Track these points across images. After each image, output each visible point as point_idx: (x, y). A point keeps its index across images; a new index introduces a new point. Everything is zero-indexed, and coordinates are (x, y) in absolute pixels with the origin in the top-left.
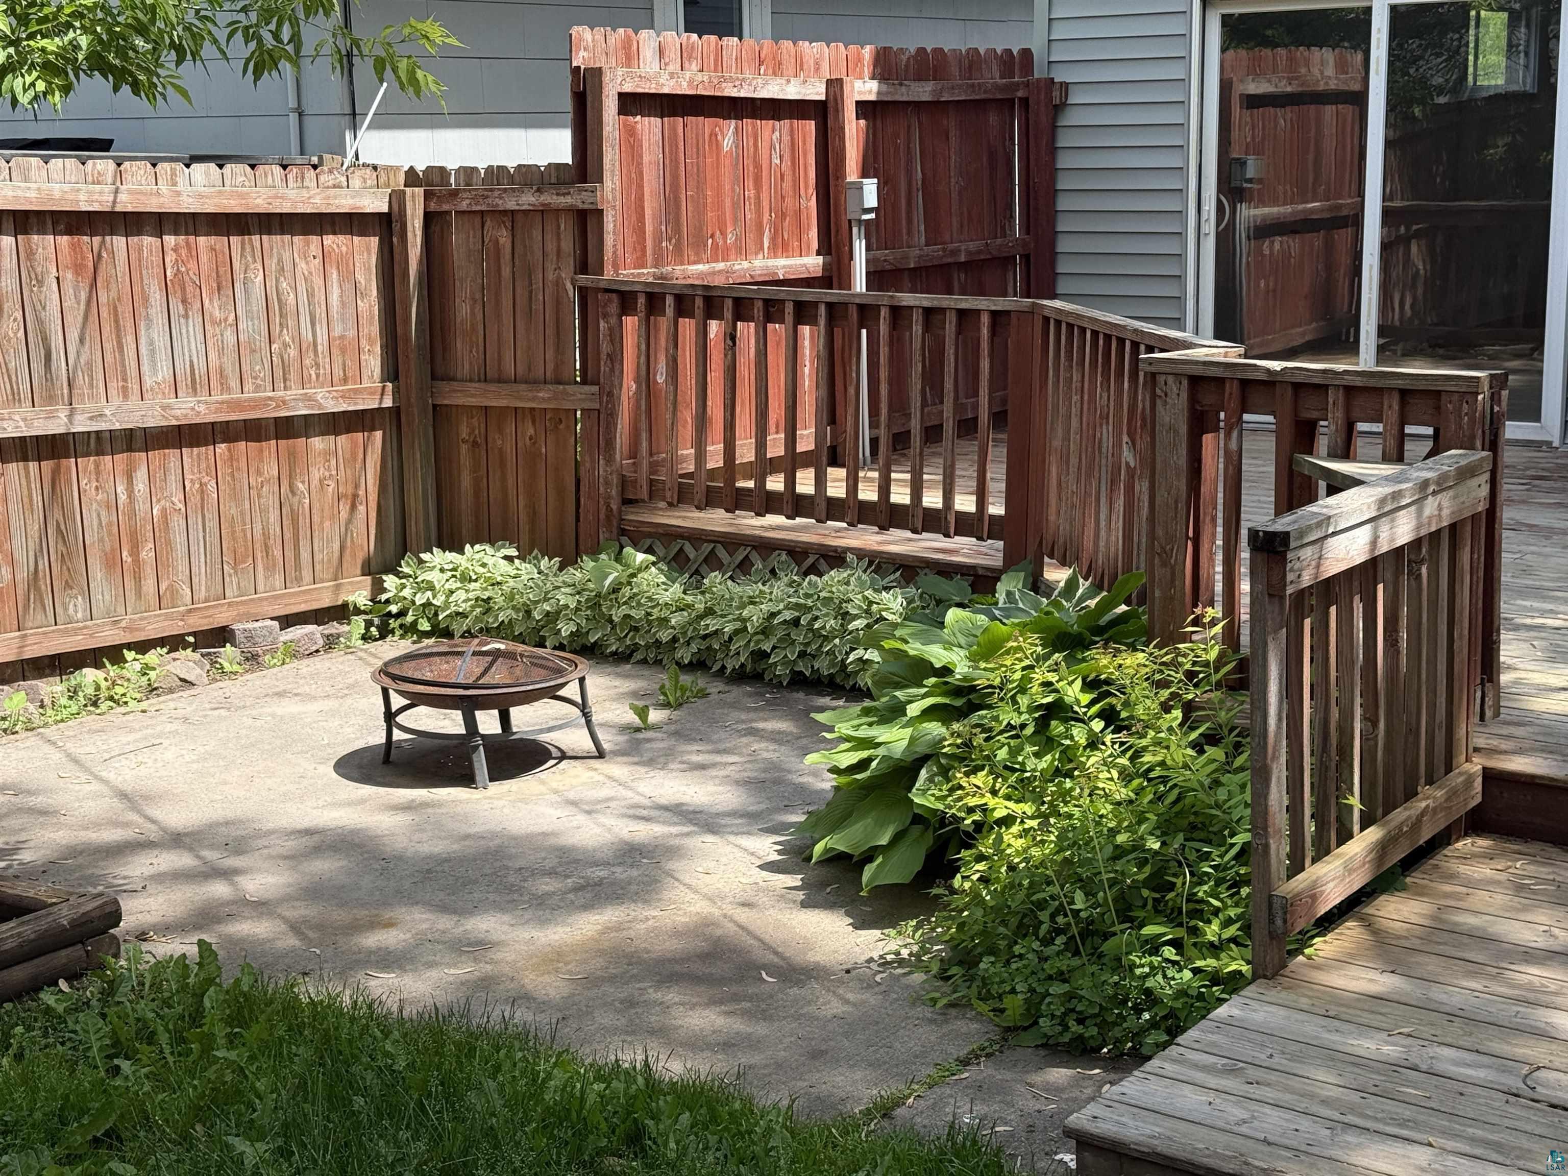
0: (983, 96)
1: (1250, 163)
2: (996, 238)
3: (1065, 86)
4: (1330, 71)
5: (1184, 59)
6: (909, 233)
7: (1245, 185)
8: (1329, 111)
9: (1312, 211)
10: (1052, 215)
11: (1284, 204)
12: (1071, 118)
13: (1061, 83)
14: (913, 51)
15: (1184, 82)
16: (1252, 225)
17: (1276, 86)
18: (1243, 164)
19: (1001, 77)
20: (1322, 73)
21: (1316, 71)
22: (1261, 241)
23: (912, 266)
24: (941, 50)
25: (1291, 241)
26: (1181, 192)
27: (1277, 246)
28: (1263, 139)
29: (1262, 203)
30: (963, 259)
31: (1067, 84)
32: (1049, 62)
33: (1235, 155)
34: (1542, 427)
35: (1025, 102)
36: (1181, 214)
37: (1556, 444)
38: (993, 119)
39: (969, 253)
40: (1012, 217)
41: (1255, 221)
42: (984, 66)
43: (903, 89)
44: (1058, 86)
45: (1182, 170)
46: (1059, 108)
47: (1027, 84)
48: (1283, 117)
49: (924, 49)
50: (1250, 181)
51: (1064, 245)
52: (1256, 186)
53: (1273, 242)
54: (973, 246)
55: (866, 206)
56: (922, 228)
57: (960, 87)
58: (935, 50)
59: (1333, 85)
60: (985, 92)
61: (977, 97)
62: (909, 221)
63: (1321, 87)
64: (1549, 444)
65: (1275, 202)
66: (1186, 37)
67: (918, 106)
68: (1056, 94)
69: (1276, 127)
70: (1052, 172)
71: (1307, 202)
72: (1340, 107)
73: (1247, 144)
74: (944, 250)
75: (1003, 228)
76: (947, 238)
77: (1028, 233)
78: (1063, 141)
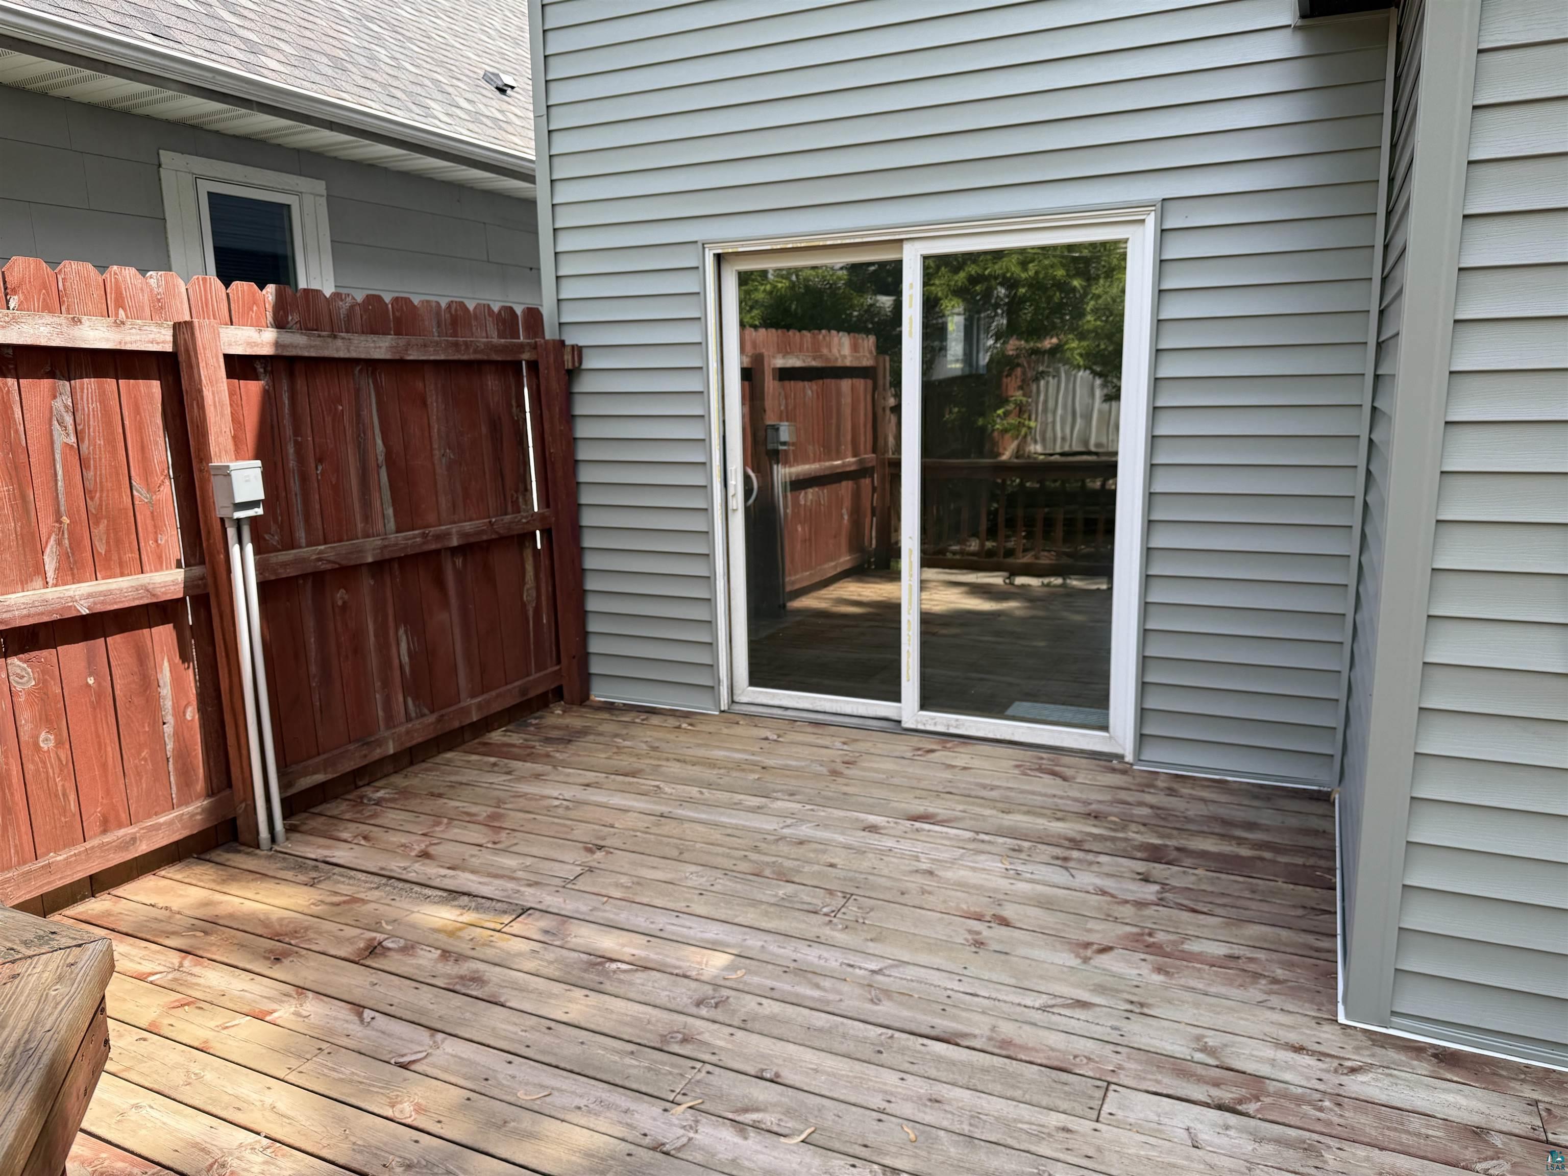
0: (472, 357)
1: (782, 429)
2: (506, 514)
3: (578, 350)
4: (846, 350)
5: (699, 320)
6: (367, 518)
7: (781, 448)
8: (846, 384)
9: (837, 466)
10: (573, 487)
11: (814, 462)
12: (585, 384)
13: (573, 346)
14: (360, 297)
15: (702, 346)
16: (788, 480)
17: (804, 362)
18: (776, 429)
19: (500, 337)
20: (839, 351)
21: (835, 351)
22: (797, 493)
23: (370, 560)
24: (408, 301)
25: (820, 493)
26: (704, 465)
27: (810, 497)
28: (795, 408)
29: (797, 461)
30: (455, 542)
31: (581, 347)
32: (560, 324)
33: (769, 422)
34: (1111, 738)
35: (533, 366)
36: (706, 489)
37: (1129, 758)
38: (492, 383)
39: (463, 535)
40: (527, 490)
41: (790, 477)
42: (474, 323)
43: (339, 343)
44: (569, 350)
45: (703, 442)
46: (572, 374)
47: (535, 347)
48: (809, 390)
49: (379, 299)
50: (784, 443)
51: (588, 519)
52: (791, 448)
53: (806, 493)
54: (468, 526)
55: (238, 499)
56: (390, 511)
57: (437, 344)
58: (396, 300)
59: (848, 363)
60: (475, 352)
61: (465, 357)
62: (366, 504)
63: (839, 364)
64: (1120, 757)
65: (806, 461)
66: (698, 295)
67: (372, 365)
68: (568, 357)
69: (805, 396)
70: (572, 442)
71: (832, 460)
72: (854, 380)
73: (781, 412)
74: (424, 536)
75: (515, 503)
76: (431, 517)
77: (548, 506)
78: (581, 408)
